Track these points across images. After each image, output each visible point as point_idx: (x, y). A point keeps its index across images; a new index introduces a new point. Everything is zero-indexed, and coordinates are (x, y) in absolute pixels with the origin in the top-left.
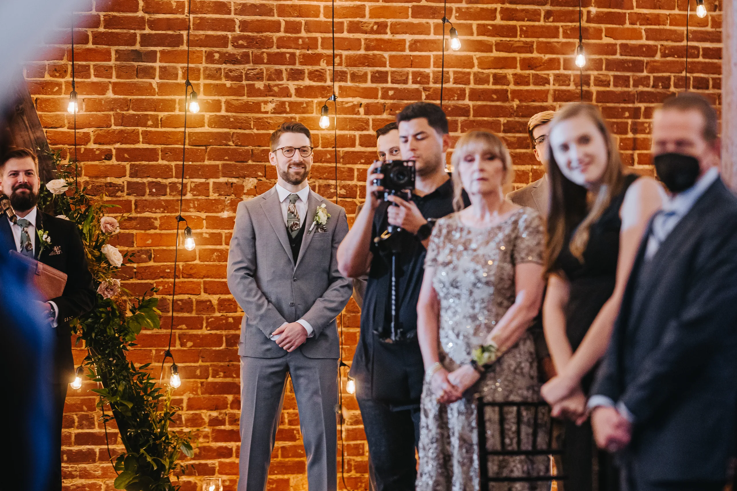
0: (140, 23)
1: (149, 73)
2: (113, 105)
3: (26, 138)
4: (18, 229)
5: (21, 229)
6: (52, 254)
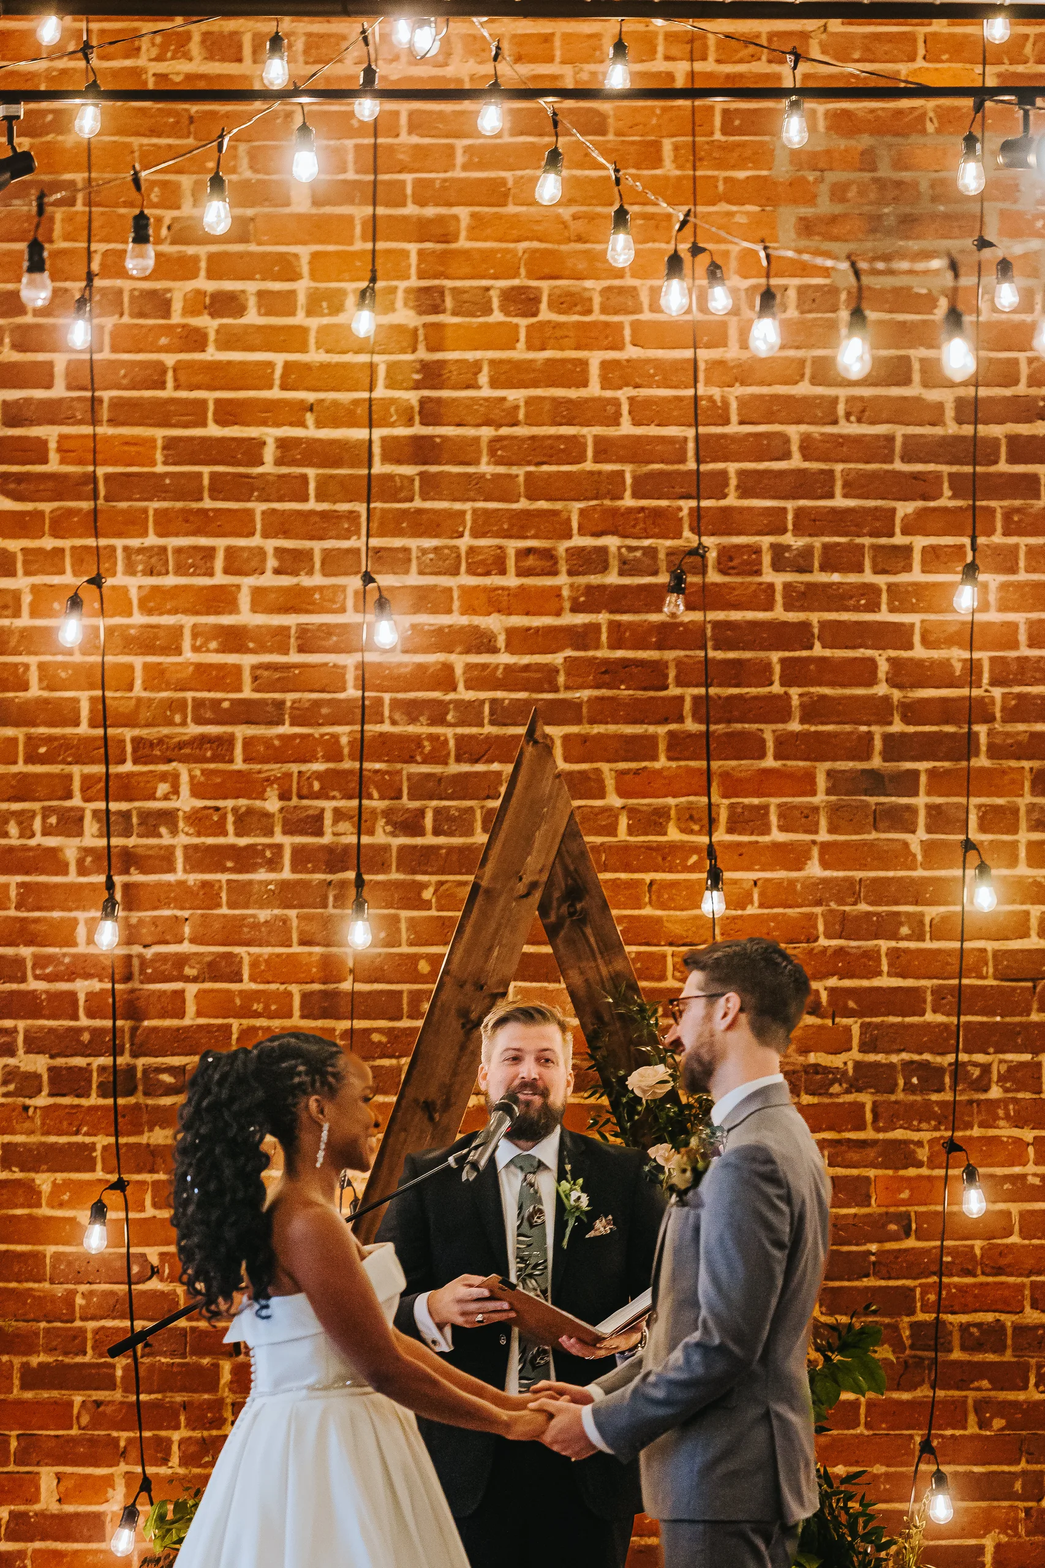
0: (881, 710)
1: (903, 820)
2: (819, 892)
3: (591, 975)
4: (516, 1175)
5: (521, 1176)
6: (591, 1234)
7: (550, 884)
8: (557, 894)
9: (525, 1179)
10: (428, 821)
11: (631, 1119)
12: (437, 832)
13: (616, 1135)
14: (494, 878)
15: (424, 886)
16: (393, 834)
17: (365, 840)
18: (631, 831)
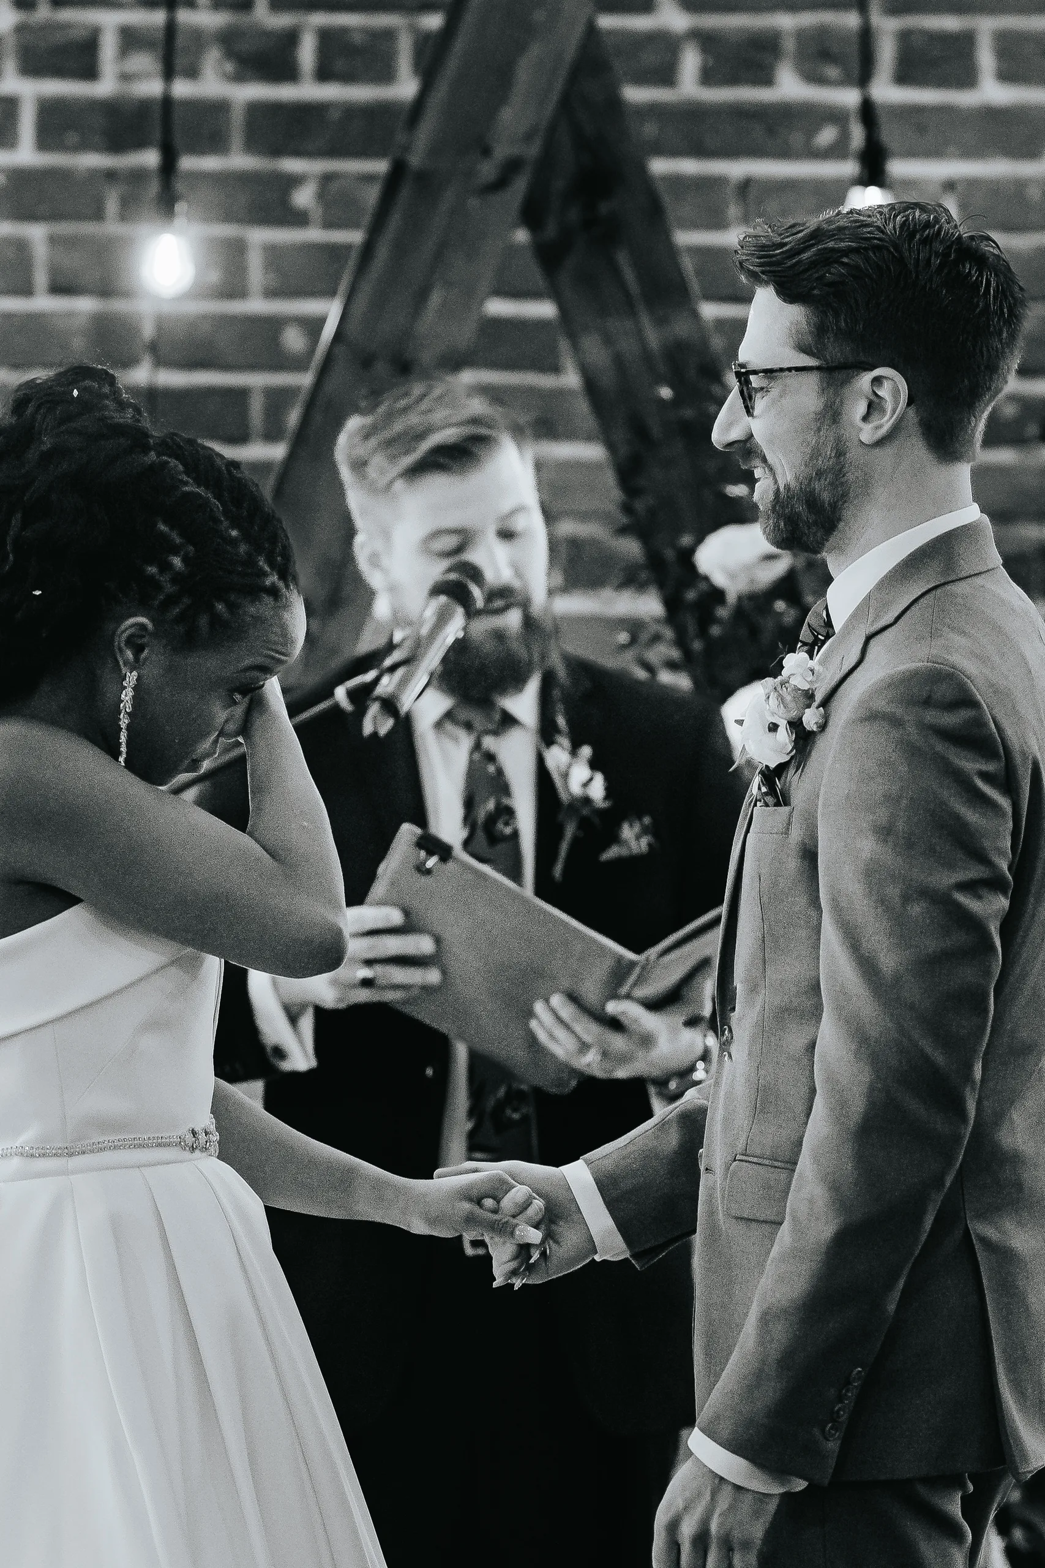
3: (628, 346)
4: (456, 739)
5: (466, 742)
6: (612, 852)
7: (546, 163)
8: (559, 184)
9: (477, 746)
10: (307, 54)
11: (703, 632)
12: (324, 74)
13: (672, 666)
14: (435, 150)
15: (294, 181)
16: (238, 78)
17: (182, 89)
18: (708, 77)
